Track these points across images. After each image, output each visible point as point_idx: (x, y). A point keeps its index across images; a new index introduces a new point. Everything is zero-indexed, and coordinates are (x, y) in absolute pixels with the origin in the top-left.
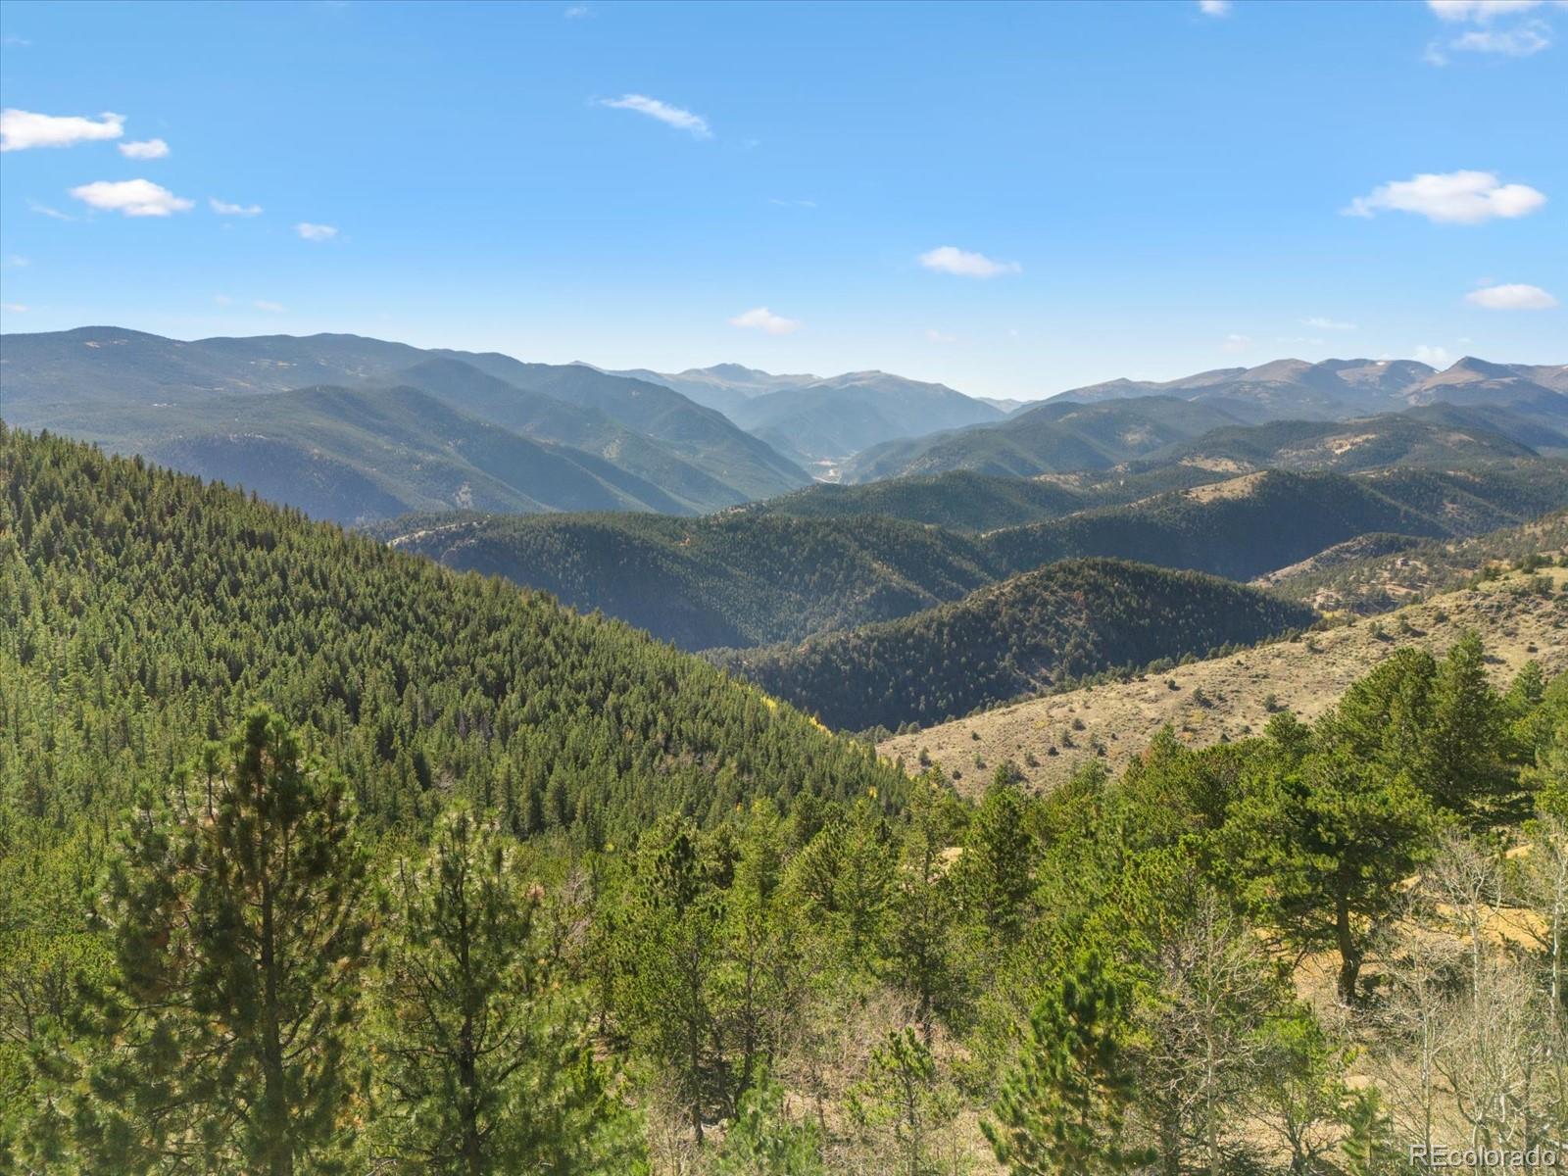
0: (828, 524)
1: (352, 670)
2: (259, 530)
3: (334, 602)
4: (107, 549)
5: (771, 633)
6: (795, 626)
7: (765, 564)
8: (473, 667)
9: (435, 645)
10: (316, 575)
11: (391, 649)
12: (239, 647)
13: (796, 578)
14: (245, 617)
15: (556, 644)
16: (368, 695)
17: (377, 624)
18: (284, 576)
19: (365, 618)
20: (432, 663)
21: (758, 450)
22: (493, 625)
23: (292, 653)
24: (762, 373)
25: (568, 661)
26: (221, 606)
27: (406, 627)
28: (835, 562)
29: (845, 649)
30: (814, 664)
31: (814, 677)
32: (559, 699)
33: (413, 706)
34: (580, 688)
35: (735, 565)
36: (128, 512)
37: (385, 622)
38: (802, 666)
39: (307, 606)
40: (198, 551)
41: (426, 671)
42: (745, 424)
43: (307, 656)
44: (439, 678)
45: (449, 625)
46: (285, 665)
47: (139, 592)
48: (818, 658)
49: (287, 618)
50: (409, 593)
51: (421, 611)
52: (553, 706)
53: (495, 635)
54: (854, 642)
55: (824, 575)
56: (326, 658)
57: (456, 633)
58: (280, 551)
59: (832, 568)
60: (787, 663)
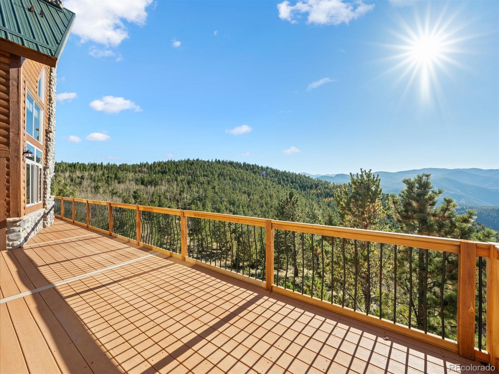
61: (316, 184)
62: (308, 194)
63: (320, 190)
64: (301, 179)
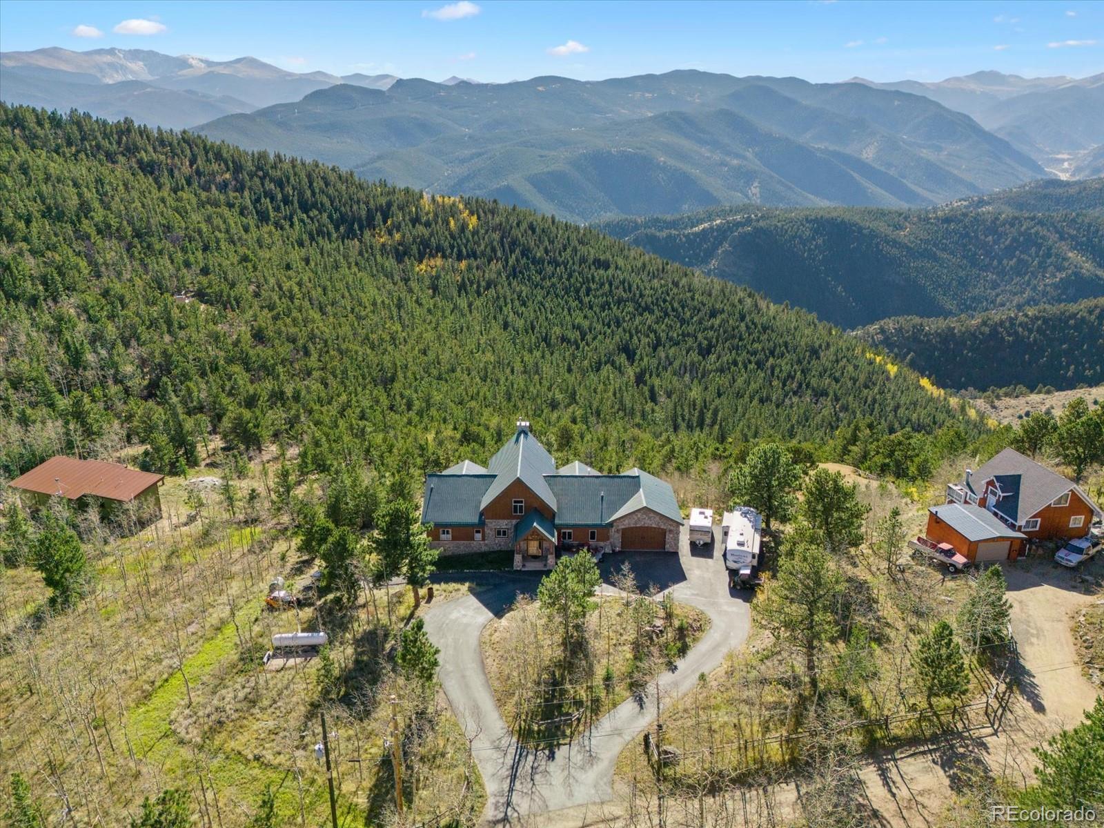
0: (1033, 219)
1: (635, 337)
2: (602, 258)
3: (633, 300)
4: (536, 272)
5: (965, 304)
6: (987, 300)
7: (970, 250)
8: (696, 338)
9: (679, 325)
10: (626, 284)
11: (655, 326)
12: (586, 324)
13: (995, 262)
14: (591, 308)
15: (747, 327)
16: (638, 352)
17: (651, 312)
18: (611, 285)
19: (647, 309)
20: (675, 335)
21: (996, 146)
22: (713, 314)
23: (609, 327)
24: (1017, 77)
25: (751, 337)
26: (581, 302)
27: (666, 314)
28: (1033, 250)
29: (1012, 324)
30: (982, 334)
31: (981, 343)
32: (739, 359)
33: (660, 359)
34: (755, 353)
35: (944, 250)
36: (546, 251)
37: (656, 311)
38: (973, 335)
39: (619, 301)
40: (574, 271)
41: (671, 339)
42: (989, 124)
43: (615, 329)
44: (677, 344)
45: (688, 313)
46: (605, 333)
47: (548, 293)
48: (987, 330)
49: (610, 308)
50: (671, 294)
51: (676, 305)
52: (735, 363)
53: (713, 320)
54: (1021, 318)
55: (1020, 261)
56: (624, 331)
57: (692, 318)
58: (610, 272)
59: (1030, 256)
60: (960, 331)
61: (381, 206)
62: (367, 252)
63: (398, 231)
64: (331, 191)
